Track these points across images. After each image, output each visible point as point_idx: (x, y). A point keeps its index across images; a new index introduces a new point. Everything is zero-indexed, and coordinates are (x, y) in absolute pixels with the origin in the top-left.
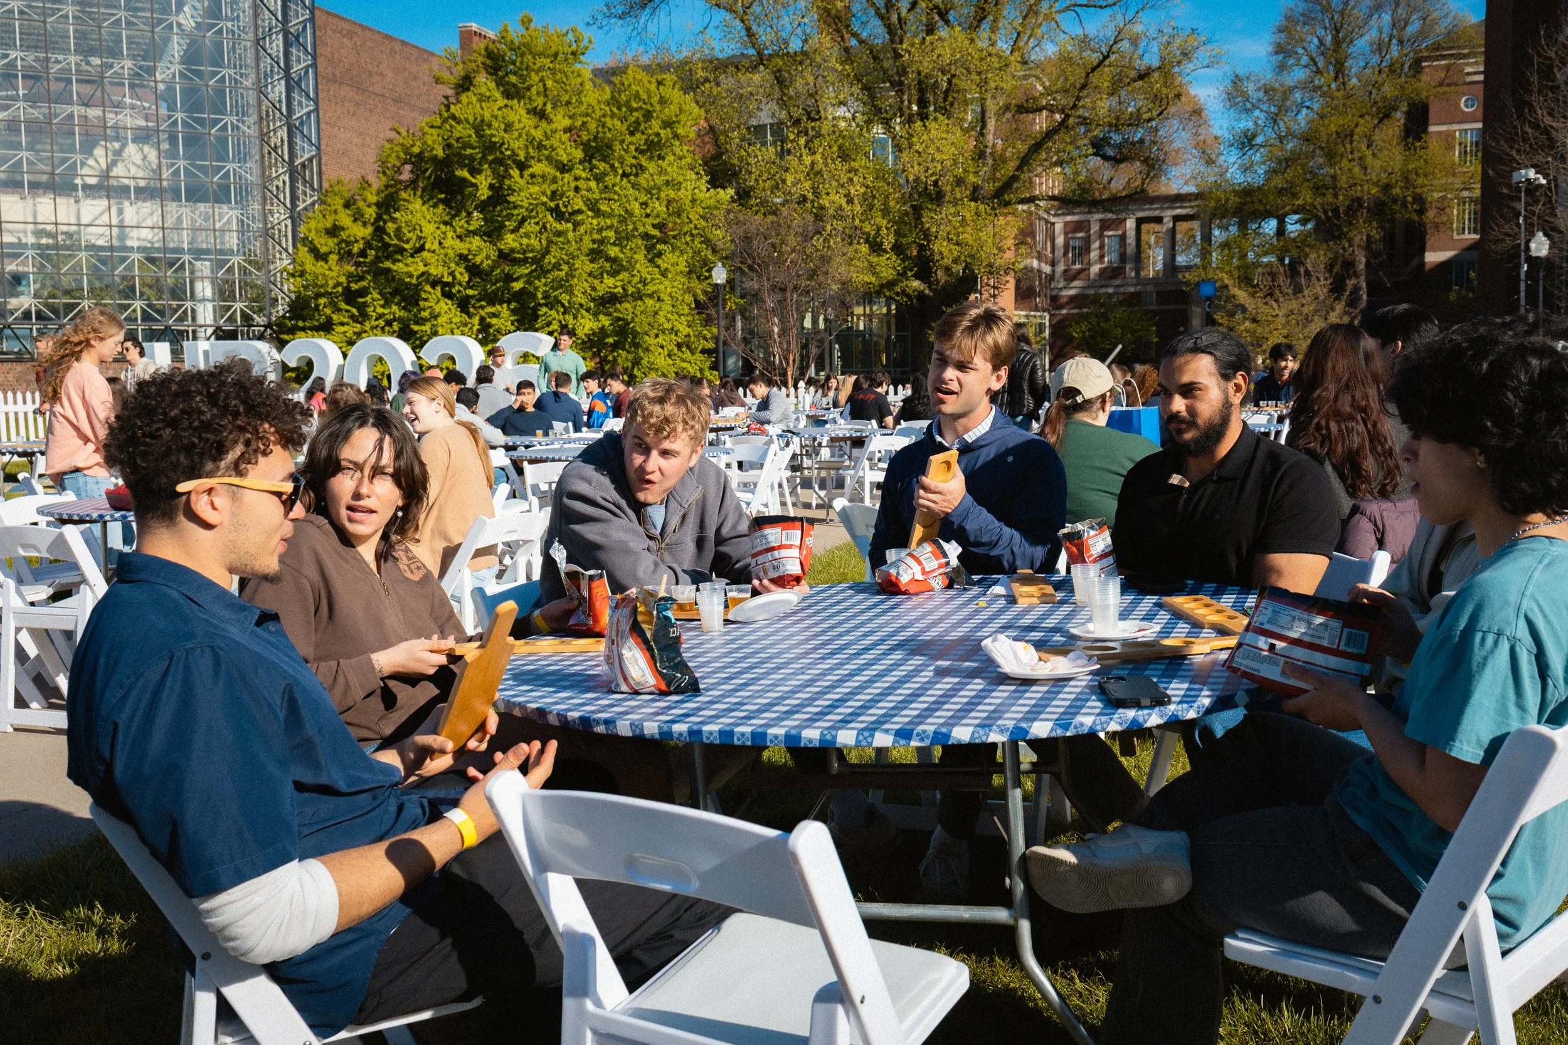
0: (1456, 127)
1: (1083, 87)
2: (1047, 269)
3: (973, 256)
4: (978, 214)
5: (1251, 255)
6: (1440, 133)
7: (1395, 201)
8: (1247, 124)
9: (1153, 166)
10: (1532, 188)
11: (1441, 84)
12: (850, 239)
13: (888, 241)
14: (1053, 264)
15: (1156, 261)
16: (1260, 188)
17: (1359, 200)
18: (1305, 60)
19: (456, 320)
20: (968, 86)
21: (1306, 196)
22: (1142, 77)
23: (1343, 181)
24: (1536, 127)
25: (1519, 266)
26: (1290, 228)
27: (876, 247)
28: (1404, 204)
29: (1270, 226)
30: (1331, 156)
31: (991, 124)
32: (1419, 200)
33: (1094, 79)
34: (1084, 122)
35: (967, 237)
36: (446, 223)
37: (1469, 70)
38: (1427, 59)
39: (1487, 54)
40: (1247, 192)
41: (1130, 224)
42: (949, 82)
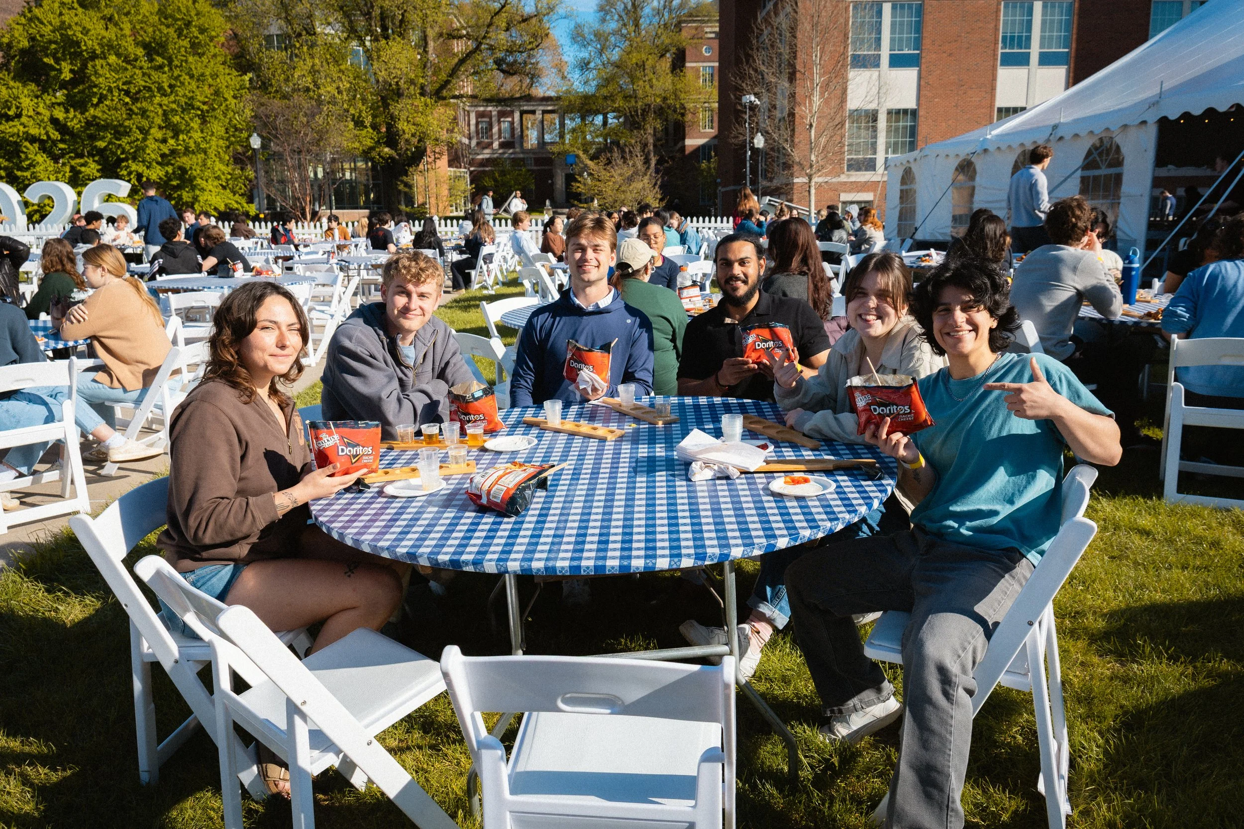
0: (701, 64)
1: (490, 25)
2: (466, 141)
3: (423, 133)
4: (426, 105)
5: (588, 137)
6: (692, 68)
7: (669, 107)
8: (584, 54)
9: (534, 77)
10: (753, 107)
11: (693, 38)
12: (341, 118)
13: (368, 121)
14: (470, 138)
15: (532, 138)
16: (594, 95)
17: (649, 106)
18: (616, 17)
19: (51, 169)
20: (414, 18)
21: (619, 103)
22: (524, 20)
23: (640, 93)
24: (756, 71)
25: (746, 152)
26: (610, 121)
27: (359, 123)
28: (675, 111)
29: (599, 119)
30: (633, 79)
31: (431, 44)
32: (683, 107)
33: (495, 19)
34: (491, 48)
35: (420, 120)
36: (37, 97)
37: (708, 30)
38: (685, 22)
39: (720, 21)
40: (586, 98)
41: (517, 115)
42: (403, 15)
